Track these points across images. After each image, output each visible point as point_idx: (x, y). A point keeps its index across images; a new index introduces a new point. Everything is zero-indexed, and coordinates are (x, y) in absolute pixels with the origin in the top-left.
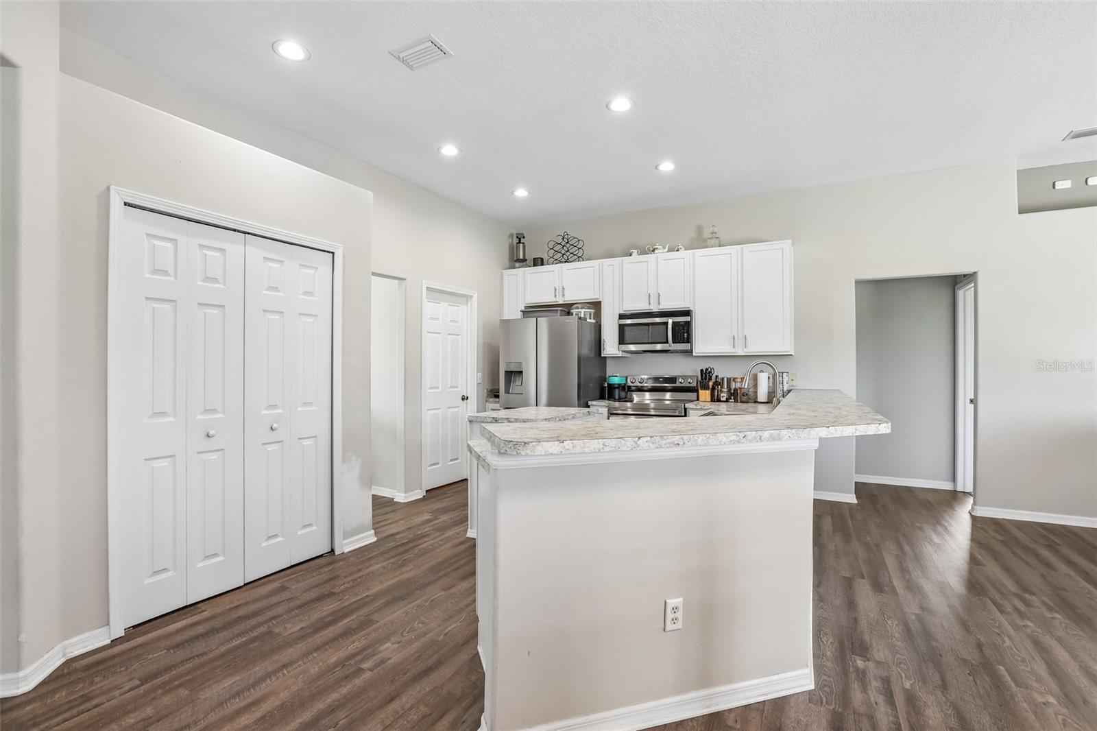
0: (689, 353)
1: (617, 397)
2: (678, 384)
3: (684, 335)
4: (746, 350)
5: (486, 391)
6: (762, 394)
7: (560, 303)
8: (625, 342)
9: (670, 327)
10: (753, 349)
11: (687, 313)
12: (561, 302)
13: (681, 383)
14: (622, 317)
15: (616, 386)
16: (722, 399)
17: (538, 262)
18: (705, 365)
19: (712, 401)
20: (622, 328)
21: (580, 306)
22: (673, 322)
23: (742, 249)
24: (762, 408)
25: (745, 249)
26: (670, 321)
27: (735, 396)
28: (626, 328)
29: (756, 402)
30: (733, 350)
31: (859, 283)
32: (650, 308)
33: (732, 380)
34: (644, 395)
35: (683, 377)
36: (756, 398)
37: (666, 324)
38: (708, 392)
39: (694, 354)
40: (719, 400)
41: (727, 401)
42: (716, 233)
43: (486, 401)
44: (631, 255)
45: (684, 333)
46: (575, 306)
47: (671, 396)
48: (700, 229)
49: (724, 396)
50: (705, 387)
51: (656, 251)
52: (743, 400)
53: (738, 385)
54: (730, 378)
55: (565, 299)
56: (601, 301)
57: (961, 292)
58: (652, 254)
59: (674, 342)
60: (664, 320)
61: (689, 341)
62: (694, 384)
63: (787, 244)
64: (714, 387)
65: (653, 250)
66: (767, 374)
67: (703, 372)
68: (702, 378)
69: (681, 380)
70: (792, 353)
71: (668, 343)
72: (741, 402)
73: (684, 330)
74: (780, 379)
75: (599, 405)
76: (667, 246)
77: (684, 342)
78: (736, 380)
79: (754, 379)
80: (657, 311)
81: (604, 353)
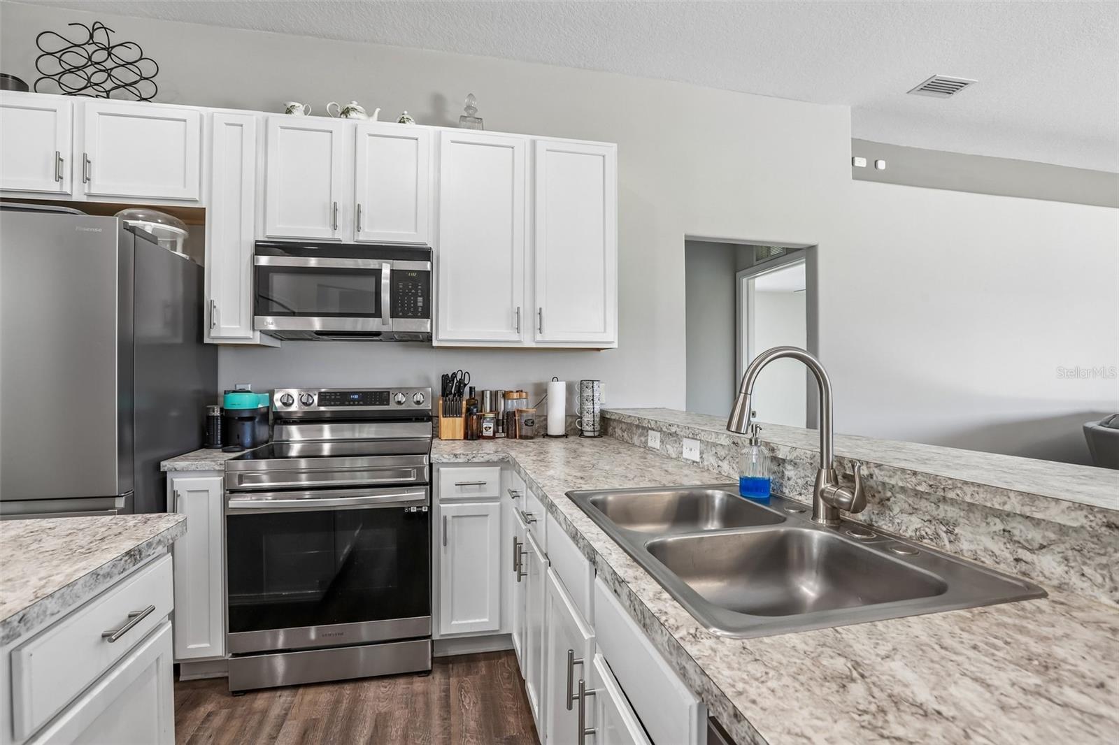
0: (425, 340)
1: (247, 440)
2: (393, 406)
3: (416, 302)
4: (539, 337)
6: (557, 420)
7: (75, 199)
8: (271, 310)
9: (386, 281)
10: (555, 335)
11: (424, 254)
12: (78, 197)
13: (399, 403)
14: (262, 249)
15: (246, 415)
16: (485, 433)
18: (451, 365)
19: (466, 437)
20: (261, 277)
21: (140, 213)
22: (392, 271)
23: (534, 143)
24: (557, 447)
25: (539, 144)
26: (386, 268)
27: (509, 426)
28: (275, 277)
29: (546, 436)
30: (515, 337)
32: (336, 237)
33: (500, 395)
34: (321, 430)
35: (405, 391)
36: (546, 428)
37: (377, 273)
38: (460, 421)
39: (435, 343)
40: (481, 437)
41: (493, 438)
42: (477, 111)
44: (289, 111)
45: (416, 296)
47: (375, 431)
48: (438, 102)
49: (488, 427)
50: (450, 412)
51: (353, 114)
52: (524, 433)
53: (512, 405)
54: (497, 392)
55: (94, 191)
56: (205, 208)
57: (744, 280)
58: (343, 120)
59: (394, 315)
60: (372, 264)
61: (426, 313)
62: (427, 406)
63: (611, 149)
64: (468, 410)
65: (346, 112)
66: (564, 383)
67: (447, 380)
68: (445, 392)
69: (400, 397)
70: (615, 345)
71: (380, 316)
72: (521, 437)
73: (417, 291)
74: (588, 392)
75: (193, 467)
76: (378, 110)
77: (415, 316)
78: (506, 395)
79: (541, 393)
80: (353, 243)
81: (213, 334)
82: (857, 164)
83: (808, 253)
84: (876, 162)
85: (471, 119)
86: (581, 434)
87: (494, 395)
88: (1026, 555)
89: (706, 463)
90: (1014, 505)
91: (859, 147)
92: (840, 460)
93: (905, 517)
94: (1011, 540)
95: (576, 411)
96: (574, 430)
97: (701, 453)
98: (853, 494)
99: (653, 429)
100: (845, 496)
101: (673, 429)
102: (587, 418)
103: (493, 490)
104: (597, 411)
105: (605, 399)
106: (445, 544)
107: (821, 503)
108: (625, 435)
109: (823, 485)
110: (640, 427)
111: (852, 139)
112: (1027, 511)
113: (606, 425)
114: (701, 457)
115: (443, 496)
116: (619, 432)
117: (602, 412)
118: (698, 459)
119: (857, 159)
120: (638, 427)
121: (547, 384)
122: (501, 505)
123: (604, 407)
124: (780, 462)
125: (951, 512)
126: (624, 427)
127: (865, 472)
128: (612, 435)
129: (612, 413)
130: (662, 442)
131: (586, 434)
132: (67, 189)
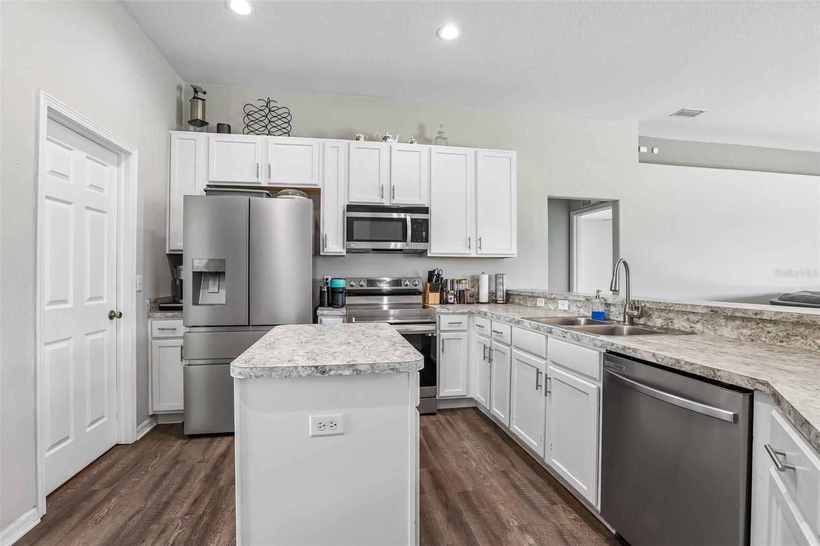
0: (422, 253)
1: (340, 303)
2: (403, 287)
3: (422, 234)
4: (479, 252)
5: (148, 301)
6: (484, 296)
7: (262, 185)
8: (354, 238)
9: (409, 224)
10: (486, 251)
11: (425, 210)
12: (265, 184)
13: (407, 285)
14: (350, 208)
16: (450, 301)
17: (222, 128)
18: (433, 266)
19: (441, 303)
20: (350, 222)
21: (290, 191)
22: (412, 219)
23: (476, 153)
24: (484, 308)
25: (478, 152)
26: (409, 217)
27: (461, 298)
28: (355, 223)
29: (478, 303)
30: (467, 252)
31: (552, 201)
32: (384, 201)
33: (455, 282)
34: (382, 299)
35: (409, 279)
36: (478, 299)
37: (404, 220)
38: (438, 294)
39: (429, 255)
40: (447, 303)
41: (453, 303)
42: (443, 133)
43: (149, 317)
44: (358, 139)
45: (422, 231)
46: (284, 191)
47: (389, 300)
48: (422, 128)
49: (451, 298)
50: (433, 290)
51: (388, 140)
52: (468, 301)
53: (462, 287)
54: (453, 280)
55: (272, 182)
56: (320, 189)
57: (575, 217)
58: (384, 143)
59: (412, 241)
60: (402, 215)
61: (426, 240)
62: (420, 288)
63: (513, 154)
64: (441, 289)
65: (385, 139)
66: (488, 275)
67: (431, 274)
68: (430, 280)
69: (407, 282)
70: (516, 256)
71: (406, 242)
72: (467, 303)
73: (422, 228)
74: (500, 280)
75: (331, 314)
76: (398, 136)
77: (422, 242)
78: (459, 282)
79: (476, 281)
80: (389, 205)
81: (326, 250)
82: (641, 151)
83: (615, 204)
84: (652, 149)
85: (441, 139)
86: (496, 302)
87: (452, 281)
88: (693, 325)
89: (571, 310)
90: (689, 309)
91: (643, 140)
92: (634, 301)
93: (657, 320)
94: (690, 321)
95: (493, 290)
96: (493, 300)
97: (569, 306)
98: (638, 312)
99: (540, 297)
100: (636, 313)
101: (554, 296)
102: (500, 294)
103: (464, 326)
104: (504, 290)
105: (509, 284)
106: (443, 352)
107: (627, 316)
108: (522, 302)
109: (627, 310)
110: (533, 296)
111: (639, 136)
112: (692, 310)
113: (509, 298)
114: (569, 308)
115: (442, 329)
116: (517, 301)
117: (507, 290)
118: (567, 309)
119: (641, 148)
120: (530, 297)
121: (478, 276)
122: (468, 334)
123: (508, 289)
124: (608, 305)
125: (671, 315)
126: (521, 297)
127: (643, 304)
128: (512, 303)
129: (513, 291)
130: (545, 303)
131: (498, 302)
132: (260, 181)
